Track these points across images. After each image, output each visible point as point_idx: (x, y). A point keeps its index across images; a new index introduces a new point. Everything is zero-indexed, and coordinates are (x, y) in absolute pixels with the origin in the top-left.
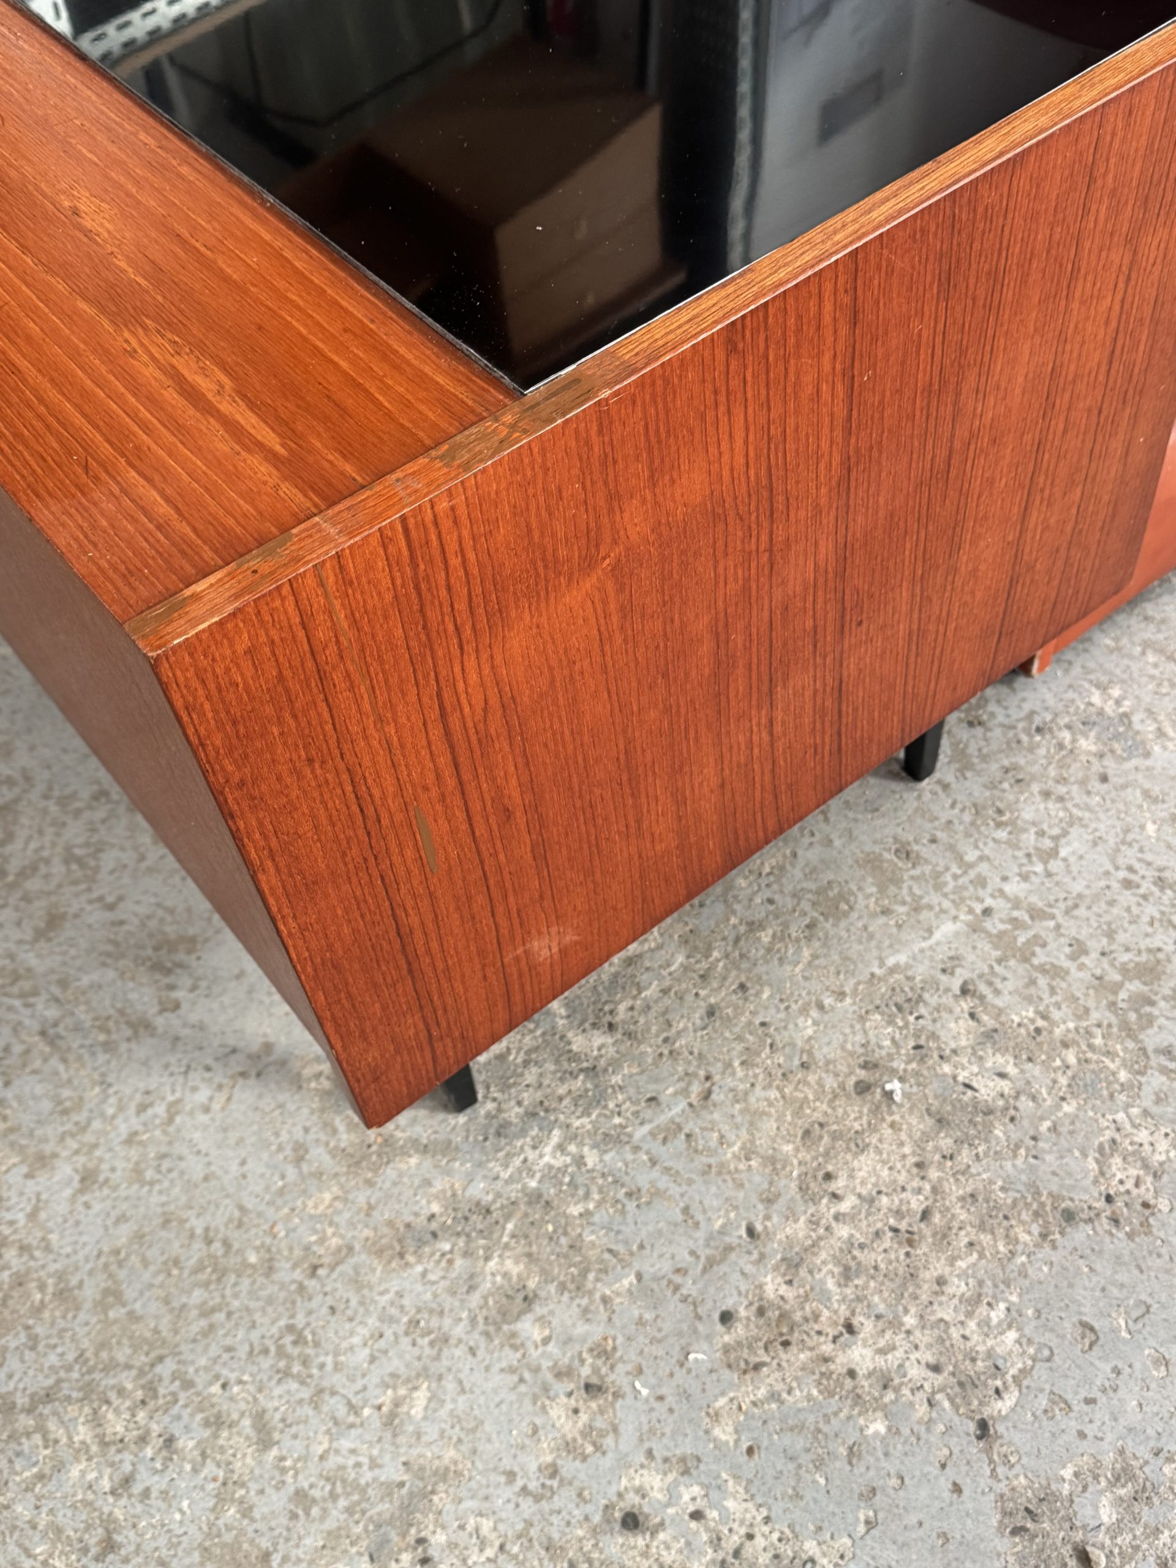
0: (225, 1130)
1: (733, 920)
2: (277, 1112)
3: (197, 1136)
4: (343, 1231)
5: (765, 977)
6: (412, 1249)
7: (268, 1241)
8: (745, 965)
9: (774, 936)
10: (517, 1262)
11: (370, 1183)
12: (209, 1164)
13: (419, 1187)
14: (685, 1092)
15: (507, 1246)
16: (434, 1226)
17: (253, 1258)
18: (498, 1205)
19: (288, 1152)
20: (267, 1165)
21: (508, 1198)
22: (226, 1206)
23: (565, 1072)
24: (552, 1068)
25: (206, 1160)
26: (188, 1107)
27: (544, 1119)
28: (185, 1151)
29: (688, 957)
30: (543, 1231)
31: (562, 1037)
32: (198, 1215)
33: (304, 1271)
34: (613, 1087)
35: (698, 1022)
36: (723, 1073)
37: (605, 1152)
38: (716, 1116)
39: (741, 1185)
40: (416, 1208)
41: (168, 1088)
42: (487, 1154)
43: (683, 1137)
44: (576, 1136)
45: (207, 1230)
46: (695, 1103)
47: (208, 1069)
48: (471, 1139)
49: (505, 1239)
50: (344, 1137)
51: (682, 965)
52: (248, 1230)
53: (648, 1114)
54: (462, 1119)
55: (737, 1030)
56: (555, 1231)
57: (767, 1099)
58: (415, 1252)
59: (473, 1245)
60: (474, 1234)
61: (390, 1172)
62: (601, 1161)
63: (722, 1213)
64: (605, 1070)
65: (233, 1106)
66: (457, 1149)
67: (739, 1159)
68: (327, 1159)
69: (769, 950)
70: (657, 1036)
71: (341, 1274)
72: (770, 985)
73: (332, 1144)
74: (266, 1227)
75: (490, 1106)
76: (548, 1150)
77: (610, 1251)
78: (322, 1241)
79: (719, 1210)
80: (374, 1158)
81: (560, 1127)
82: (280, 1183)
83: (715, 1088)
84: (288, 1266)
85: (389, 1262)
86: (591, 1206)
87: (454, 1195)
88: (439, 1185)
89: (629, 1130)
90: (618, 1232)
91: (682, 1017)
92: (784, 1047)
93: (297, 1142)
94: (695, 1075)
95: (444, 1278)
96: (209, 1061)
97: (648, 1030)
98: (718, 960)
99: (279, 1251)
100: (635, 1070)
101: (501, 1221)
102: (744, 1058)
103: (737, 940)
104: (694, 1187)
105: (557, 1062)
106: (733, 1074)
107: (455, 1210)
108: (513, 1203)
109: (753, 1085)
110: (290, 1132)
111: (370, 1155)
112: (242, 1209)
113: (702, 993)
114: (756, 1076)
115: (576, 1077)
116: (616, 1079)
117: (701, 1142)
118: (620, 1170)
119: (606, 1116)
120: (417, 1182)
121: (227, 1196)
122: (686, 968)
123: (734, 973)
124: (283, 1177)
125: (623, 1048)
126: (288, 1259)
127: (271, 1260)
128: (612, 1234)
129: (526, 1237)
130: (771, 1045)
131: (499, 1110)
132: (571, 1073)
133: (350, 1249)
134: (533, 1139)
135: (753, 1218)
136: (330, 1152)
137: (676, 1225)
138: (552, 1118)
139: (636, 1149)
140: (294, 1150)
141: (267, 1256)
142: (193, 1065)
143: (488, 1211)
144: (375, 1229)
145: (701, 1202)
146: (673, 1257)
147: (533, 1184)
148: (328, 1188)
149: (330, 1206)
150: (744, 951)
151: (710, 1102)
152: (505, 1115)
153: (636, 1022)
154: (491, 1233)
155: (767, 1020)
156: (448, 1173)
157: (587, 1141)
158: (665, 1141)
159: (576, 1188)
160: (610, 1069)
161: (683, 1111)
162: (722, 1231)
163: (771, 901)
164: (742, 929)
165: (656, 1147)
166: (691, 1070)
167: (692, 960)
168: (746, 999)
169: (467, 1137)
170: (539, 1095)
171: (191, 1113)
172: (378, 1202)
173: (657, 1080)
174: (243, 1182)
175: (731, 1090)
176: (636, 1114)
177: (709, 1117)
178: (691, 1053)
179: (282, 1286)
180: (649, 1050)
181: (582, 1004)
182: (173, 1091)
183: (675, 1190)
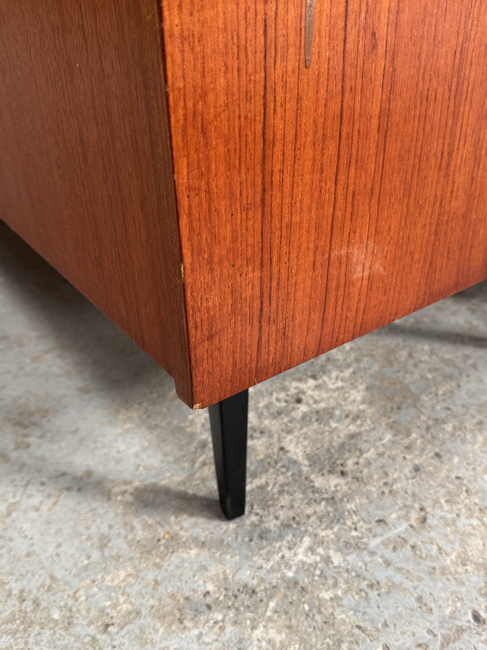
0: (48, 523)
1: (422, 418)
2: (90, 514)
3: (26, 526)
4: (133, 600)
5: (453, 450)
6: (189, 617)
7: (70, 602)
8: (437, 442)
9: (455, 427)
10: (279, 632)
11: (157, 566)
12: (32, 545)
13: (197, 571)
14: (406, 517)
15: (270, 619)
16: (209, 600)
17: (56, 615)
18: (262, 588)
19: (95, 540)
20: (78, 549)
21: (270, 583)
22: (40, 576)
23: (311, 499)
24: (301, 496)
25: (31, 542)
26: (23, 507)
27: (297, 529)
28: (15, 535)
29: (395, 435)
30: (301, 608)
31: (307, 478)
32: (17, 580)
33: (97, 627)
34: (349, 511)
35: (409, 475)
36: (433, 507)
37: (348, 554)
38: (433, 534)
39: (462, 583)
40: (195, 586)
41: (11, 495)
42: (252, 551)
43: (409, 547)
44: (323, 543)
45: (22, 591)
46: (415, 524)
47: (43, 484)
48: (239, 539)
49: (269, 614)
50: (140, 533)
51: (390, 440)
52: (55, 594)
53: (379, 529)
54: (232, 525)
55: (439, 480)
56: (310, 610)
57: (471, 525)
58: (193, 619)
59: (241, 617)
60: (242, 608)
61: (174, 559)
62: (344, 560)
63: (450, 603)
64: (342, 500)
65: (57, 508)
66: (228, 546)
67: (457, 565)
68: (124, 547)
69: (453, 435)
70: (379, 480)
71: (129, 632)
72: (458, 455)
73: (129, 538)
74: (71, 592)
75: (254, 518)
76: (301, 550)
77: (359, 627)
78: (114, 606)
79: (448, 600)
80: (162, 549)
81: (310, 535)
82: (86, 562)
83: (429, 517)
84: (85, 623)
85: (170, 625)
86: (340, 593)
87: (226, 579)
88: (214, 569)
89: (365, 540)
90: (364, 613)
91: (396, 470)
92: (476, 492)
93: (102, 534)
94: (412, 507)
95: (216, 640)
96: (44, 479)
97: (371, 477)
98: (417, 439)
99: (78, 611)
100: (365, 501)
101: (265, 600)
102: (447, 498)
103: (428, 428)
104: (423, 582)
105: (304, 492)
106: (442, 507)
107: (226, 589)
108: (274, 587)
109: (458, 515)
110: (98, 527)
111: (159, 547)
112: (53, 578)
113: (409, 457)
114: (459, 510)
115: (319, 503)
116: (351, 506)
117: (424, 551)
118: (361, 568)
119: (345, 530)
120: (195, 567)
121: (43, 568)
122: (393, 442)
123: (429, 447)
124: (89, 557)
125: (353, 487)
126: (85, 618)
127: (71, 617)
128: (359, 615)
129: (287, 613)
130: (467, 491)
131: (261, 521)
132: (315, 501)
133: (138, 613)
134: (288, 542)
135: (477, 608)
136: (127, 543)
137: (412, 610)
138: (303, 529)
139: (373, 553)
140: (100, 540)
141: (68, 614)
142: (32, 481)
143: (254, 592)
144: (160, 600)
145: (431, 594)
146: (414, 635)
147: (290, 574)
148: (124, 568)
149: (124, 580)
150: (434, 434)
151: (427, 525)
152: (267, 525)
153: (361, 472)
154: (256, 608)
155: (460, 475)
156: (221, 562)
157: (331, 546)
158: (395, 549)
159: (326, 578)
160: (345, 500)
161: (406, 530)
162: (453, 616)
163: (448, 409)
164: (431, 423)
165: (389, 554)
166: (408, 503)
167: (397, 438)
168: (442, 462)
169: (236, 538)
170: (291, 514)
171: (25, 511)
172: (164, 579)
173: (382, 508)
174: (57, 559)
175: (442, 518)
176: (370, 530)
177: (427, 535)
178: (406, 493)
179: (78, 638)
180: (373, 489)
181: (320, 459)
182: (14, 496)
183: (408, 584)
